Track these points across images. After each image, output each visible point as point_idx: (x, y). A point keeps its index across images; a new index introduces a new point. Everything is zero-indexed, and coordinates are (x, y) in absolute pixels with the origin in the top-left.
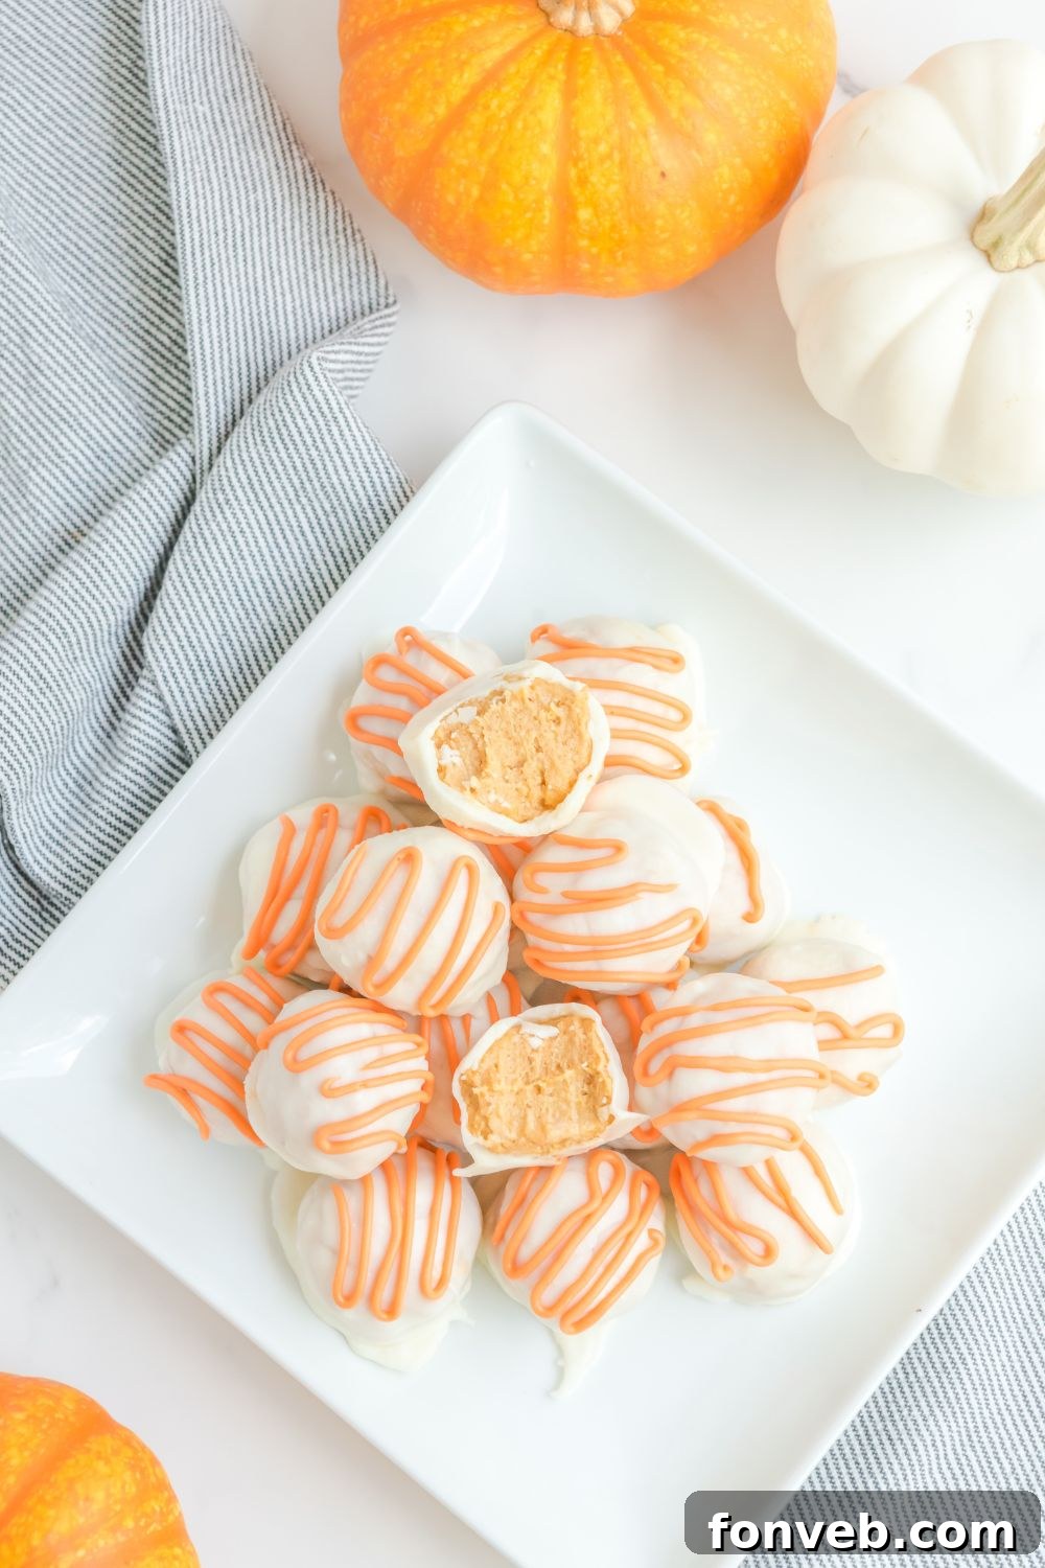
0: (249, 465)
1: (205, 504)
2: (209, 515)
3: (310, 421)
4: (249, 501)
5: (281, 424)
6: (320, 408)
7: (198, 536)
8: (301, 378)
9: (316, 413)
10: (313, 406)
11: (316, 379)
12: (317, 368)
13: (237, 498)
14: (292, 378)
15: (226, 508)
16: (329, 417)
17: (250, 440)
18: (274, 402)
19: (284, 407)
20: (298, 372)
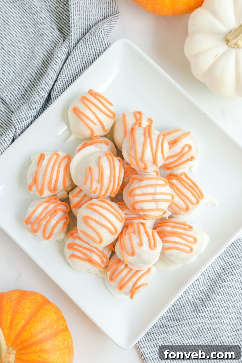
0: (82, 53)
1: (70, 61)
2: (70, 64)
3: (99, 44)
4: (81, 61)
5: (92, 44)
6: (102, 42)
7: (67, 68)
8: (98, 34)
9: (101, 43)
10: (100, 41)
11: (102, 34)
12: (103, 32)
13: (78, 60)
14: (96, 33)
15: (75, 62)
16: (104, 44)
17: (83, 46)
18: (90, 38)
19: (93, 40)
20: (98, 32)
